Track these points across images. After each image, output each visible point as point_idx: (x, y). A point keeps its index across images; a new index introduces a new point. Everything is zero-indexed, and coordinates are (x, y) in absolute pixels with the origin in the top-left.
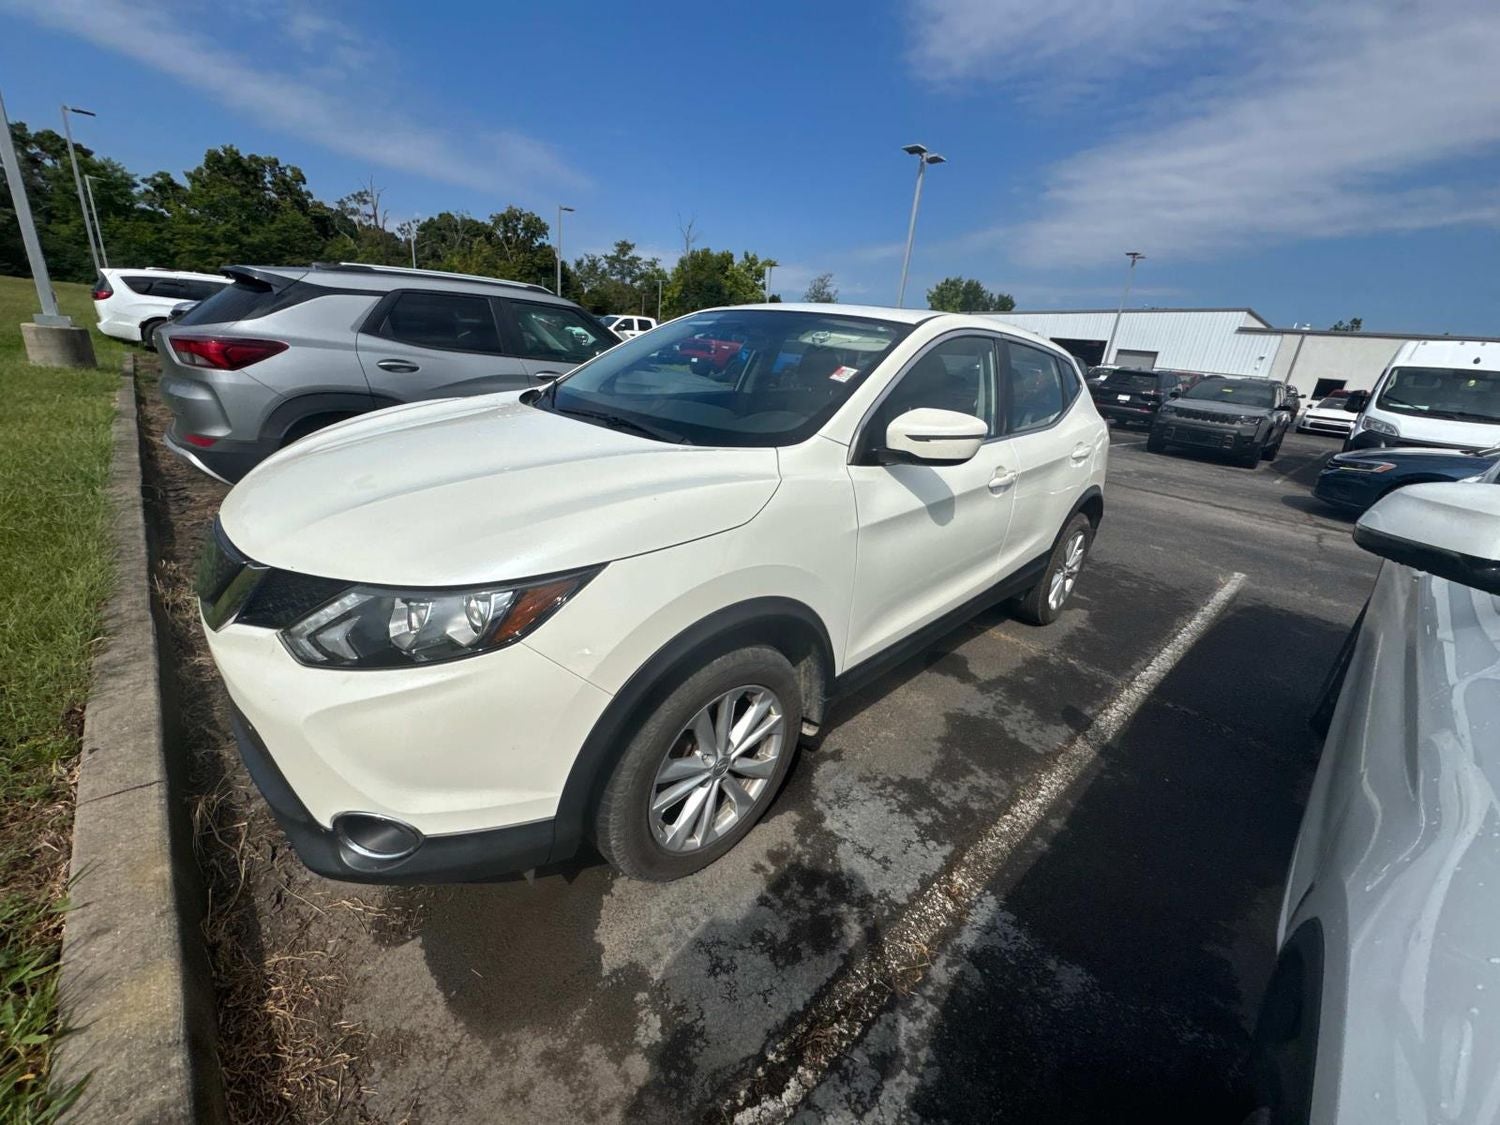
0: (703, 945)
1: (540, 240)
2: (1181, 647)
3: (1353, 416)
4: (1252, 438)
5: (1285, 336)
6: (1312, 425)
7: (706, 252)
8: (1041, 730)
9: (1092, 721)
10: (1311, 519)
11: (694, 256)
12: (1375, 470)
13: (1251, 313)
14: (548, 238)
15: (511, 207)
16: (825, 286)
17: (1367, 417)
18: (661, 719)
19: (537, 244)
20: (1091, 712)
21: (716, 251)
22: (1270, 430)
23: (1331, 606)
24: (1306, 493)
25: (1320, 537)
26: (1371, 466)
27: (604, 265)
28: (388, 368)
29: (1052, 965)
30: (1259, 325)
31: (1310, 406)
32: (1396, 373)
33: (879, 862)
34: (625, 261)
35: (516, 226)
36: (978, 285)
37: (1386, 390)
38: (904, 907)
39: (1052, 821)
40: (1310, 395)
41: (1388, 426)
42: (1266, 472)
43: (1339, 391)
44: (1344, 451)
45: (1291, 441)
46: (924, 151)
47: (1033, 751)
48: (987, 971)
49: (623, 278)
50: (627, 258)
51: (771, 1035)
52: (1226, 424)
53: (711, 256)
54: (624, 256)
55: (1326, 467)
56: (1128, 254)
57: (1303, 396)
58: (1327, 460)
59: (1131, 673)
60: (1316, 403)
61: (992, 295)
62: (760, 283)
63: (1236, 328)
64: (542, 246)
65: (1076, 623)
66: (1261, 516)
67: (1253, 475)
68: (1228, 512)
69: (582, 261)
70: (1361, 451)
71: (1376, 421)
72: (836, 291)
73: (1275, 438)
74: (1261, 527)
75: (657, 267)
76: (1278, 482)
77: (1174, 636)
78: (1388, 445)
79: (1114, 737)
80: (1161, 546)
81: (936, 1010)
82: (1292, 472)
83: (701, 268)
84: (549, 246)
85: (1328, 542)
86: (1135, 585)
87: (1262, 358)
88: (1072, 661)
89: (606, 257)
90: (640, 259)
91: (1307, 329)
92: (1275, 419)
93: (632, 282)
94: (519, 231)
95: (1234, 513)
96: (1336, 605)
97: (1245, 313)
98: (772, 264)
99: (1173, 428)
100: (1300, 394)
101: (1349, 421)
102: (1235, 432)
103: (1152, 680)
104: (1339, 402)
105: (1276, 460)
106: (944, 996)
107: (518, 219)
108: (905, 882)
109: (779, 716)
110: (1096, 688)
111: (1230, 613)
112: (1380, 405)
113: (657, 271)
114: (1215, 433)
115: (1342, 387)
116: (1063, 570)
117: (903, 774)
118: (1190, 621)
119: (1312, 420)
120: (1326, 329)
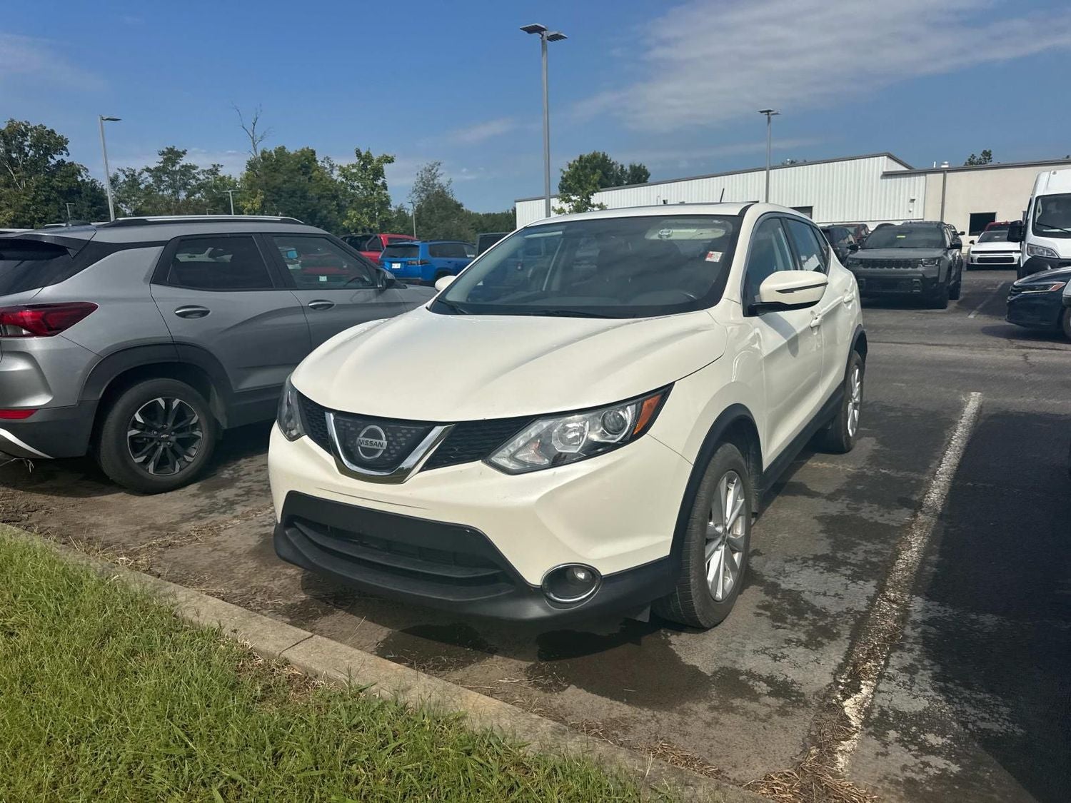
0: (758, 652)
1: (58, 157)
2: (958, 448)
3: (1015, 246)
4: (936, 279)
5: (928, 175)
6: (980, 260)
7: (281, 151)
8: (889, 514)
9: (922, 503)
10: (1012, 343)
11: (265, 156)
12: (1050, 290)
13: (890, 157)
14: (68, 155)
15: (12, 121)
16: (434, 176)
17: (1028, 244)
18: (706, 488)
19: (53, 162)
20: (917, 498)
21: (292, 149)
22: (950, 269)
23: (1055, 404)
24: (1002, 322)
25: (1025, 356)
26: (1046, 287)
27: (148, 179)
28: (183, 315)
29: (973, 616)
30: (903, 168)
31: (972, 242)
32: (1040, 201)
33: (835, 596)
34: (175, 172)
35: (22, 143)
36: (605, 158)
37: (1037, 218)
38: (868, 612)
39: (930, 558)
40: (967, 232)
41: (1048, 250)
42: (957, 310)
43: (992, 223)
44: (1019, 278)
45: (968, 278)
46: (544, 30)
47: (893, 526)
48: (938, 627)
49: (176, 192)
50: (178, 167)
51: (834, 674)
52: (910, 269)
53: (288, 155)
54: (173, 166)
55: (1011, 294)
56: (762, 112)
57: (963, 233)
58: (1007, 289)
59: (931, 471)
60: (976, 238)
61: (622, 166)
62: (379, 182)
63: (881, 174)
64: (61, 164)
65: (870, 446)
66: (972, 348)
67: (948, 313)
68: (942, 348)
69: (117, 177)
70: (1033, 275)
71: (1038, 247)
72: (450, 182)
73: (955, 276)
74: (974, 356)
75: (221, 174)
76: (972, 316)
77: (949, 443)
78: (1052, 268)
79: (943, 509)
80: (903, 383)
81: (920, 646)
82: (980, 306)
83: (276, 170)
84: (71, 164)
85: (1032, 359)
86: (900, 414)
87: (913, 200)
88: (883, 471)
89: (148, 170)
90: (194, 168)
91: (947, 166)
92: (950, 258)
93: (188, 196)
94: (27, 149)
95: (947, 348)
96: (1058, 403)
97: (885, 157)
98: (391, 161)
99: (864, 280)
100: (959, 232)
101: (1011, 252)
102: (921, 275)
103: (949, 472)
104: (997, 234)
105: (961, 298)
106: (921, 640)
107: (24, 135)
108: (859, 602)
109: (743, 500)
110: (912, 484)
111: (982, 421)
112: (1036, 233)
113: (222, 179)
114: (903, 279)
115: (993, 219)
116: (851, 401)
117: (814, 553)
118: (955, 431)
119: (978, 255)
120: (962, 165)
